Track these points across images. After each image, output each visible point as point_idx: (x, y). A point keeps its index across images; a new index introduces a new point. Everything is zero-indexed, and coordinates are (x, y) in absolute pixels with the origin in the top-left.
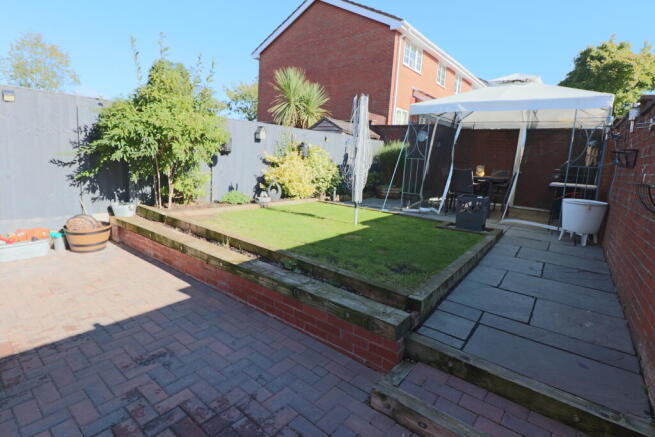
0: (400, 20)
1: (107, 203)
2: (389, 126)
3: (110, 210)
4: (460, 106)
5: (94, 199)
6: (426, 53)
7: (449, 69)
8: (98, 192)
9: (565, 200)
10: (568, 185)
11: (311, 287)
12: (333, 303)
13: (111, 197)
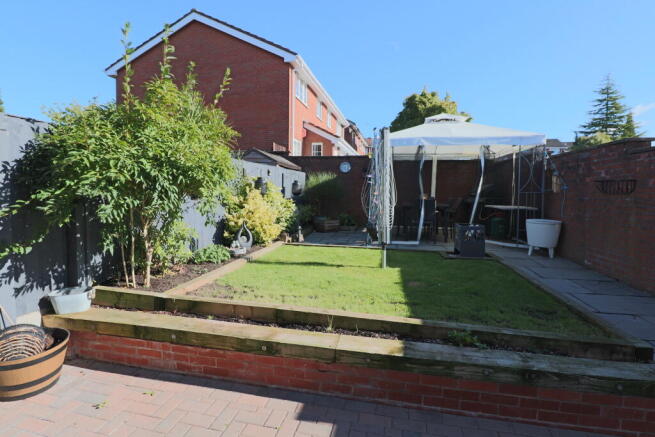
0: (295, 54)
1: (38, 294)
2: (308, 158)
3: (47, 306)
4: (423, 141)
5: (18, 291)
6: (309, 87)
7: (323, 104)
8: (23, 277)
9: (528, 221)
10: (521, 207)
11: (542, 363)
12: (593, 377)
13: (43, 282)
